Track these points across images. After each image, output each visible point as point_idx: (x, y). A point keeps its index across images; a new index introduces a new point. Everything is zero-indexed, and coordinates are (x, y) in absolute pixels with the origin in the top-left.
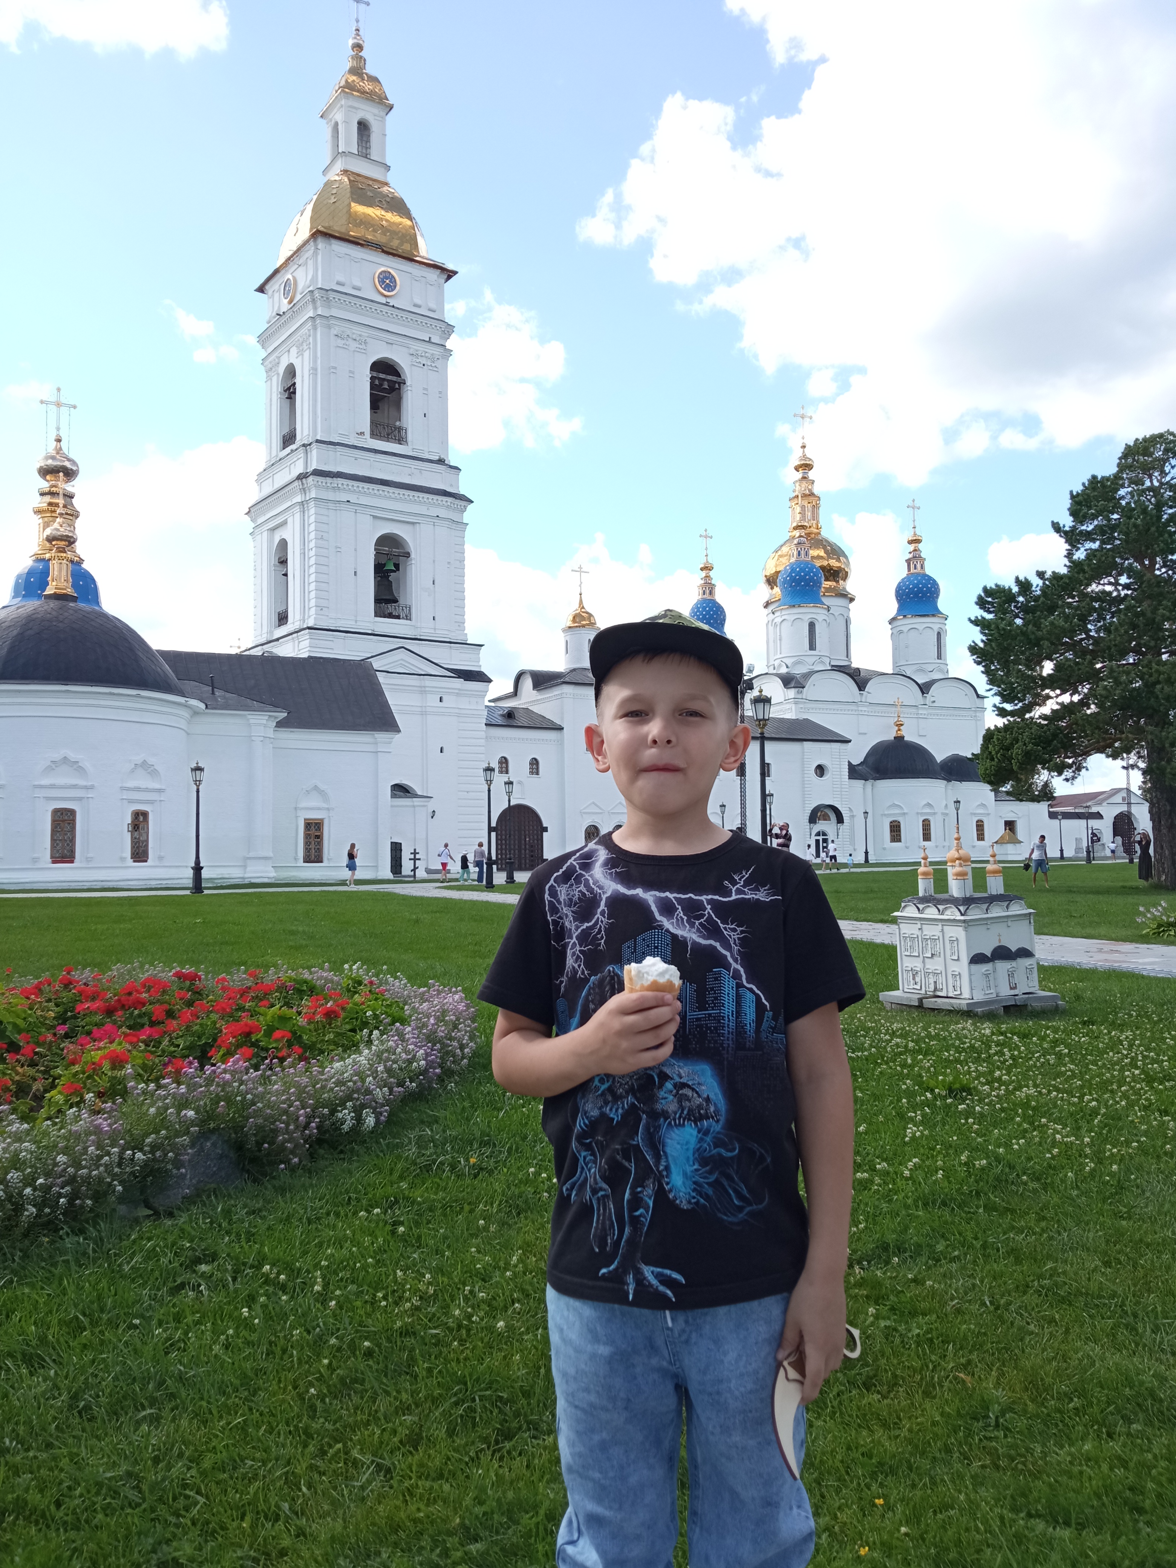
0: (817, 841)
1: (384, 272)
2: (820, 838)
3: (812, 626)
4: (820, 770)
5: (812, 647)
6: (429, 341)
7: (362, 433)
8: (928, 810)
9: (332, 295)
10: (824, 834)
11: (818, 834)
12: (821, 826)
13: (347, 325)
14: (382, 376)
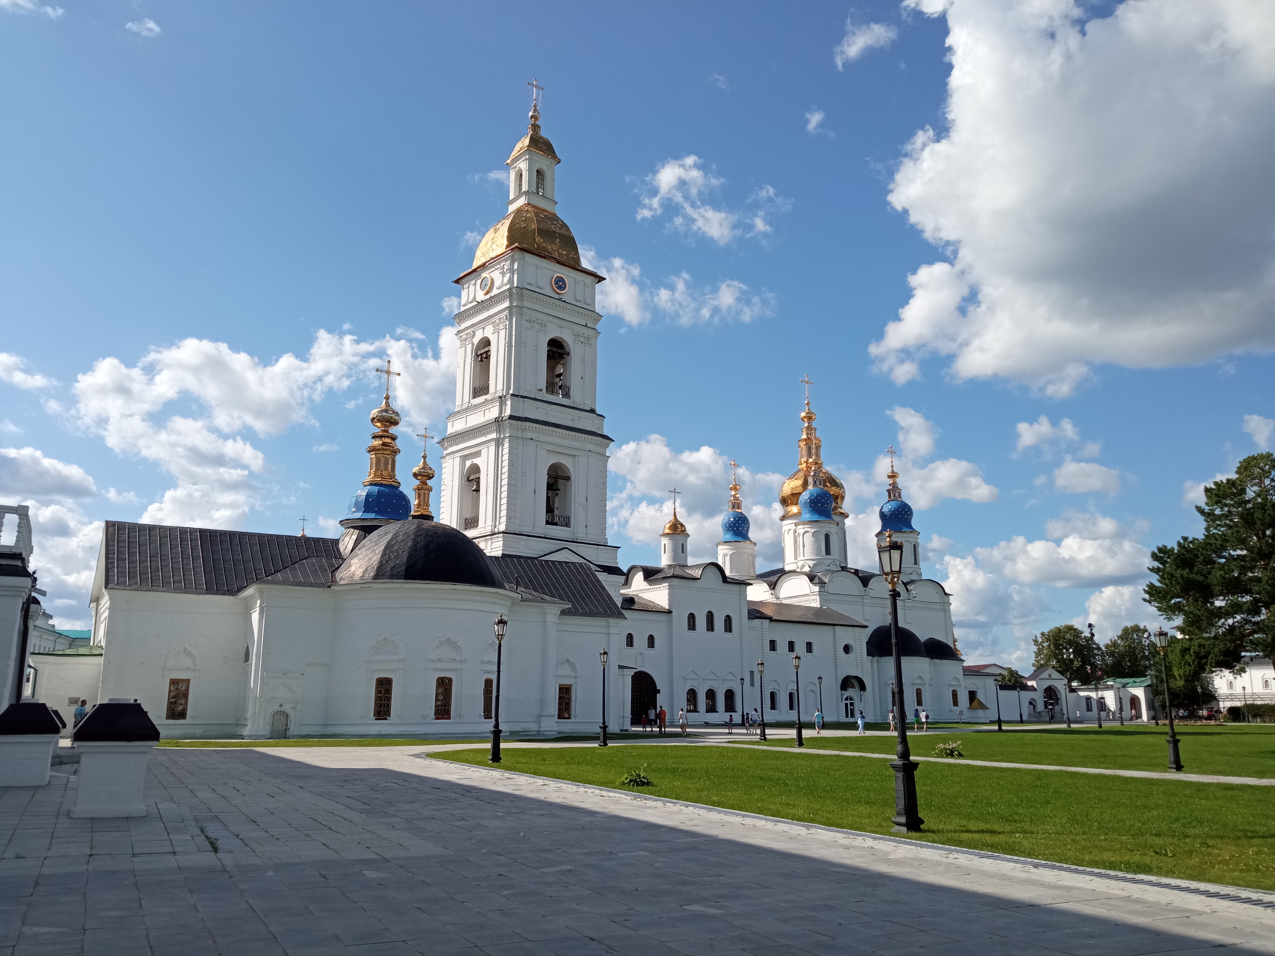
0: (846, 704)
1: (557, 277)
2: (848, 702)
3: (827, 537)
4: (847, 649)
5: (828, 552)
6: (586, 326)
7: (541, 390)
8: (919, 681)
9: (525, 292)
10: (851, 699)
11: (846, 699)
12: (850, 692)
13: (533, 313)
14: (554, 349)
